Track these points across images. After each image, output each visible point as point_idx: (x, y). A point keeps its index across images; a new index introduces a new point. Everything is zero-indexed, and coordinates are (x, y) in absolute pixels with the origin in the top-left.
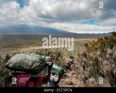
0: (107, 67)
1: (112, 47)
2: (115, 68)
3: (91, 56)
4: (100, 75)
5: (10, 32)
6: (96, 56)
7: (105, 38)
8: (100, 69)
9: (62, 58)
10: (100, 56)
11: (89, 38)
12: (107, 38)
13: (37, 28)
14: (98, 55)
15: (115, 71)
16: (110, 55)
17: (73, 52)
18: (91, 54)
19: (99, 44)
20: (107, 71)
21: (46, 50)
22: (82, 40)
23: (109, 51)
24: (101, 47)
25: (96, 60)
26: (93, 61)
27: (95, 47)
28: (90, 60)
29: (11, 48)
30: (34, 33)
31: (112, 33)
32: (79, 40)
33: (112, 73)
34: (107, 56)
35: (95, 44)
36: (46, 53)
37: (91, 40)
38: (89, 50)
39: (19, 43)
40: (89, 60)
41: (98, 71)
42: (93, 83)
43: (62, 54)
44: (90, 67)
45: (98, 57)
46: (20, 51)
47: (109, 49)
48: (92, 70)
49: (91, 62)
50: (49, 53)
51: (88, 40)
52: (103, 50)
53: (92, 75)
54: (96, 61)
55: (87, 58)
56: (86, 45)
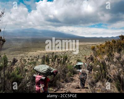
0: (114, 71)
1: (119, 51)
2: (122, 72)
3: (98, 59)
4: (108, 79)
5: (18, 36)
6: (103, 60)
7: (113, 41)
8: (108, 73)
9: (69, 61)
10: (107, 60)
11: (97, 41)
12: (115, 41)
13: (45, 32)
14: (105, 59)
15: (122, 75)
16: (118, 59)
17: (81, 56)
18: (98, 58)
19: (107, 48)
20: (114, 75)
21: (53, 53)
22: (90, 43)
23: (116, 55)
24: (108, 51)
25: (103, 63)
26: (100, 65)
27: (102, 51)
28: (98, 64)
29: (19, 52)
30: (42, 37)
31: (120, 36)
32: (87, 44)
33: (120, 77)
34: (115, 60)
35: (103, 48)
36: (53, 56)
37: (98, 44)
39: (26, 47)
40: (96, 64)
41: (105, 75)
42: (100, 88)
43: (69, 58)
44: (97, 71)
45: (105, 61)
46: (28, 54)
47: (116, 52)
48: (99, 74)
49: (98, 66)
50: (56, 57)
51: (96, 43)
52: (110, 54)
53: (99, 79)
54: (103, 65)
56: (93, 49)
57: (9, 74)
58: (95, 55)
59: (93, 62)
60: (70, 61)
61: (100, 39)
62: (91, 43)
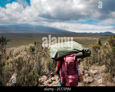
11: (87, 36)
13: (39, 28)
32: (77, 38)
51: (86, 38)
62: (82, 38)
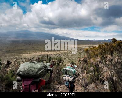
0: (107, 73)
1: (112, 53)
2: (115, 74)
3: (92, 62)
4: (101, 82)
5: (12, 38)
6: (96, 62)
7: (105, 44)
8: (101, 75)
9: (63, 63)
10: (100, 62)
11: (90, 44)
12: (107, 44)
13: (39, 34)
14: (98, 61)
15: (115, 77)
16: (110, 62)
17: (74, 58)
18: (92, 61)
19: (99, 51)
20: (107, 78)
21: (48, 55)
22: (83, 46)
23: (109, 57)
24: (101, 54)
25: (97, 66)
26: (93, 67)
27: (95, 53)
28: (91, 66)
29: (13, 54)
30: (36, 39)
31: (112, 39)
32: (80, 46)
33: (112, 79)
34: (107, 62)
35: (96, 50)
36: (47, 59)
37: (92, 46)
38: (90, 56)
39: (21, 49)
40: (89, 66)
41: (98, 77)
42: (94, 90)
43: (63, 60)
44: (91, 73)
45: (99, 63)
46: (22, 56)
47: (109, 55)
48: (93, 76)
49: (92, 68)
50: (50, 59)
51: (89, 46)
52: (103, 56)
53: (93, 81)
54: (96, 67)
55: (87, 64)
56: (87, 51)
57: (3, 77)
58: (88, 57)
59: (87, 65)
60: (65, 64)
61: (93, 42)
62: (85, 46)
